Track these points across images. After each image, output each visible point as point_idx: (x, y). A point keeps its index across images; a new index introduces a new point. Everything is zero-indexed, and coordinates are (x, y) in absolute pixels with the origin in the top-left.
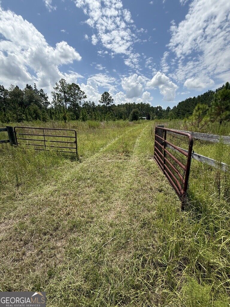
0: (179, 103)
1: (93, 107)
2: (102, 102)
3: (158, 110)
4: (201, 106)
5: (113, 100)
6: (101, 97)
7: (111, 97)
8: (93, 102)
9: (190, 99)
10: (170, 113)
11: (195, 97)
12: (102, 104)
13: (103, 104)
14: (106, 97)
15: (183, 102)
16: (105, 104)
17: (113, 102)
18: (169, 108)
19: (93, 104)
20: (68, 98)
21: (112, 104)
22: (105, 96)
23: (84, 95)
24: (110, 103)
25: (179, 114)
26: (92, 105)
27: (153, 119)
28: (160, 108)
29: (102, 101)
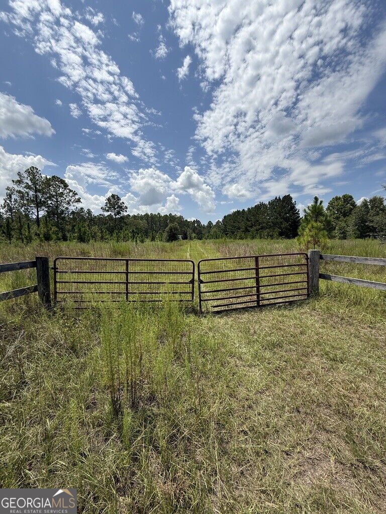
0: (225, 217)
1: (88, 217)
2: (108, 211)
3: (196, 225)
4: (315, 224)
5: (126, 208)
6: (106, 202)
7: (123, 203)
8: (88, 210)
9: (238, 212)
10: (213, 230)
11: (244, 210)
12: (106, 214)
13: (109, 213)
14: (114, 202)
15: (229, 216)
16: (113, 214)
17: (126, 211)
18: (210, 223)
19: (89, 212)
20: (43, 200)
21: (125, 214)
22: (112, 200)
23: (77, 197)
24: (122, 213)
25: (227, 231)
26: (87, 215)
27: (191, 239)
28: (198, 222)
29: (107, 209)
